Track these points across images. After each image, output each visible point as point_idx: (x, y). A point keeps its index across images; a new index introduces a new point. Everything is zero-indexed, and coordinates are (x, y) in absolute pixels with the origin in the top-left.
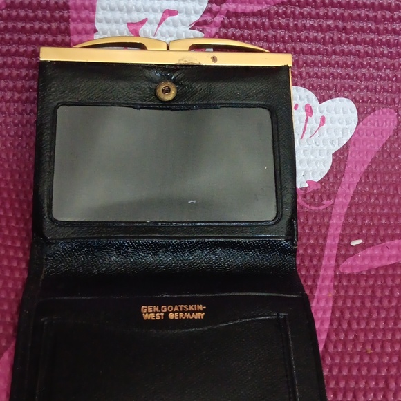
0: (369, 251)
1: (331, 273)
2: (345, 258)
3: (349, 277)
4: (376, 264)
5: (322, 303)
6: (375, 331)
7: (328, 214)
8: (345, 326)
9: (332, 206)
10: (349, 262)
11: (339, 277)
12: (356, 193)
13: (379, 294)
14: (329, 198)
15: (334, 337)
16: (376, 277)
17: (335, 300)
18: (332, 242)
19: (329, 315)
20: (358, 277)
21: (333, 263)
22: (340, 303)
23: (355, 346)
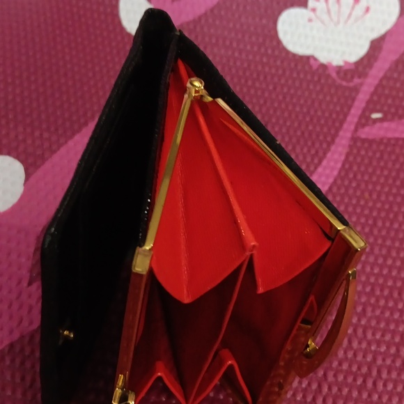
0: (386, 124)
1: (349, 135)
2: (363, 126)
3: (364, 141)
4: (390, 135)
5: (336, 156)
6: (375, 184)
7: (356, 90)
8: (351, 176)
9: (361, 84)
10: (367, 129)
11: (354, 139)
12: (385, 77)
13: (386, 157)
14: (359, 77)
15: (339, 182)
16: (386, 145)
17: (347, 155)
18: (355, 112)
19: (339, 165)
20: (371, 142)
21: (352, 127)
22: (351, 158)
23: (355, 192)
